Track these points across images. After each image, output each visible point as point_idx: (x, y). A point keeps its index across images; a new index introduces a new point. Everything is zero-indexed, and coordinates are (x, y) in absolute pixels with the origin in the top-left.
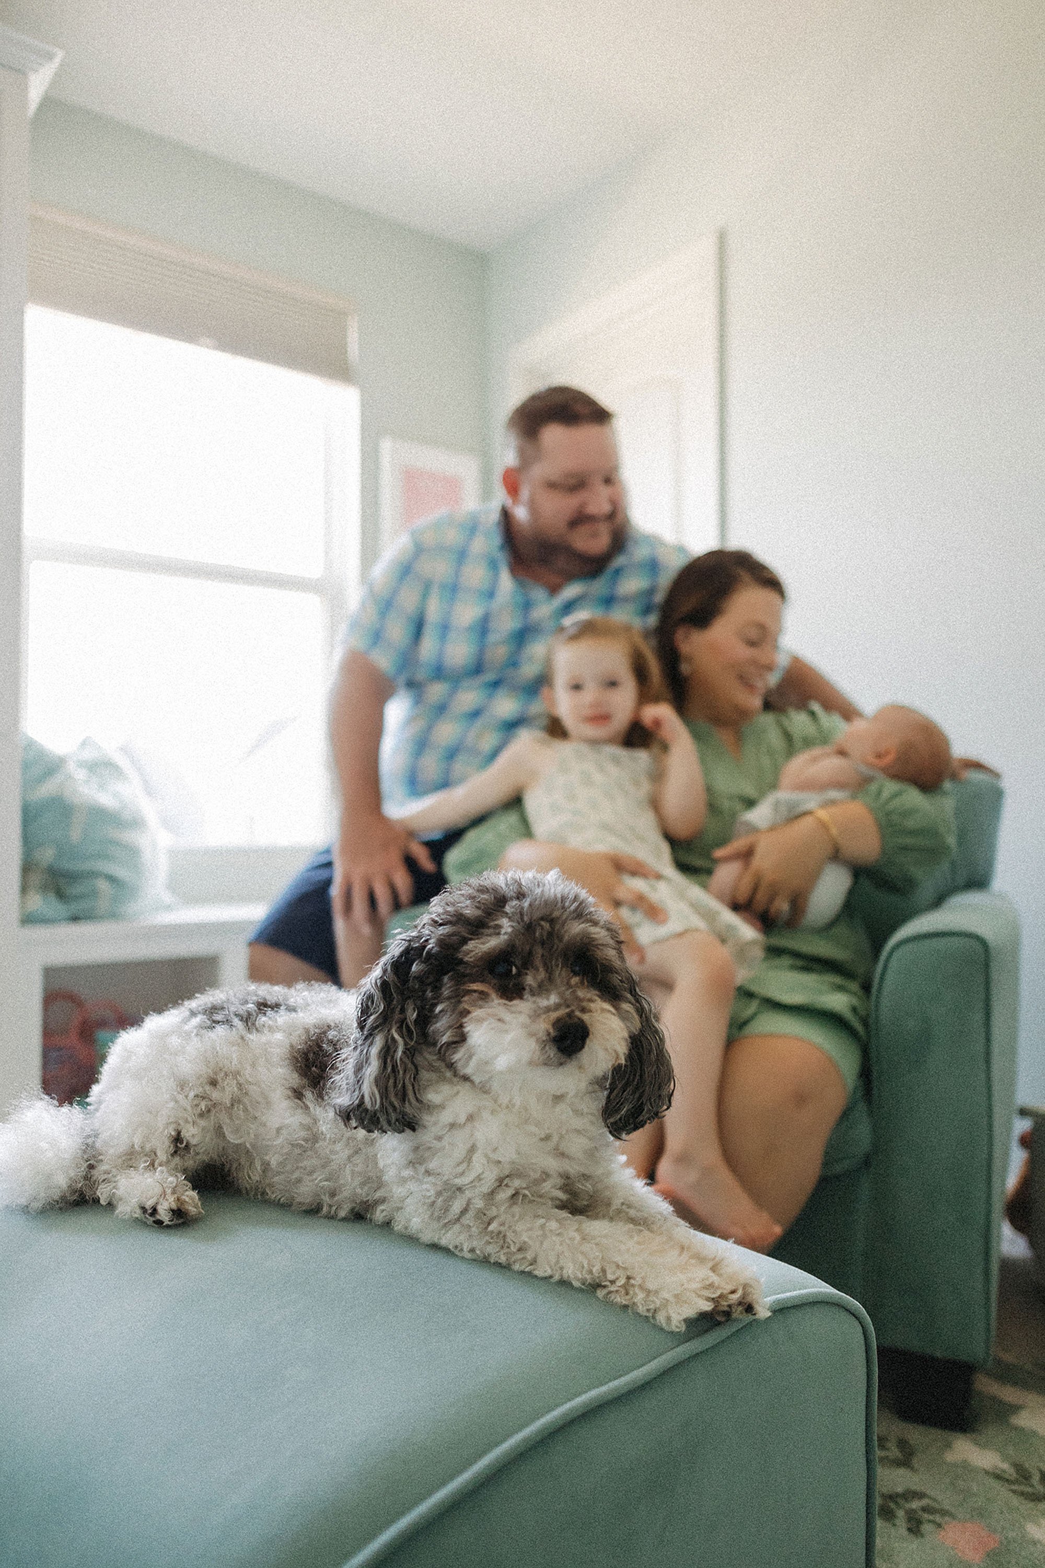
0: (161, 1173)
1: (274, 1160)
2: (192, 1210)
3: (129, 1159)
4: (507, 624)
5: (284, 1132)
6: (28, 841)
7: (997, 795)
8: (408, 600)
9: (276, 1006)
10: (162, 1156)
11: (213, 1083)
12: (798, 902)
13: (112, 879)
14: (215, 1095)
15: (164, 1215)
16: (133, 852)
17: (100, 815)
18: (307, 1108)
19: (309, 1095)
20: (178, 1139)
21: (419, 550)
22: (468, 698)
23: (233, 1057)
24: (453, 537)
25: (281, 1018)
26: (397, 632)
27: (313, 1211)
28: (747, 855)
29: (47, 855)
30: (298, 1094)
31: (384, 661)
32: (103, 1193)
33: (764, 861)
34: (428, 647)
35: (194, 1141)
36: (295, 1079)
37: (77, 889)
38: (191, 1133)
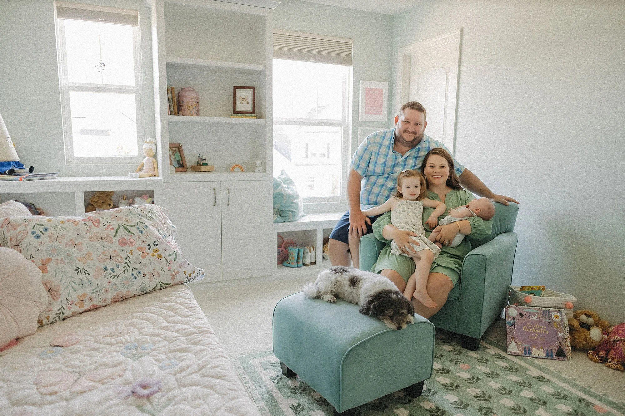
0: (330, 295)
1: (345, 295)
2: (336, 301)
3: (325, 293)
4: (391, 162)
5: (347, 291)
6: (275, 203)
7: (517, 209)
8: (366, 157)
9: (346, 271)
10: (329, 293)
11: (337, 282)
12: (450, 242)
13: (292, 212)
14: (337, 284)
15: (332, 301)
16: (297, 204)
17: (289, 195)
18: (351, 288)
19: (352, 287)
20: (332, 290)
21: (369, 143)
22: (381, 181)
23: (339, 279)
24: (379, 140)
25: (347, 273)
26: (363, 165)
27: (351, 302)
28: (439, 231)
29: (278, 206)
30: (350, 286)
31: (360, 172)
32: (321, 297)
33: (443, 232)
34: (371, 167)
35: (334, 291)
36: (349, 283)
37: (283, 215)
38: (334, 290)
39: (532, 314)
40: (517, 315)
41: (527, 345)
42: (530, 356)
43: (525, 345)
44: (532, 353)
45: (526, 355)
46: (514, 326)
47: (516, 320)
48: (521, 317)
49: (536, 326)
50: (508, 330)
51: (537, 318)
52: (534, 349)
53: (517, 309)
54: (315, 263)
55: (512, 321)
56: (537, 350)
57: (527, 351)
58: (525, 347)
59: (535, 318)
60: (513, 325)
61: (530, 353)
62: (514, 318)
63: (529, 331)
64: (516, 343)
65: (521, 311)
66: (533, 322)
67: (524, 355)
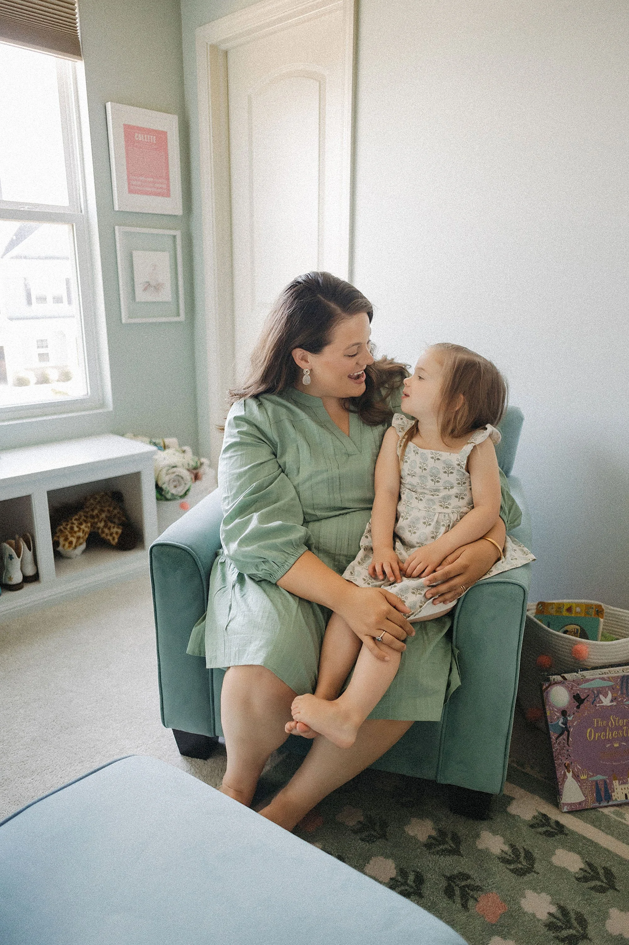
39: (599, 692)
40: (570, 703)
41: (599, 777)
42: (610, 803)
43: (595, 778)
44: (613, 794)
45: (601, 805)
46: (566, 733)
47: (569, 716)
48: (578, 707)
49: (612, 724)
50: (556, 747)
51: (612, 701)
52: (616, 783)
53: (567, 687)
54: (35, 578)
55: (561, 720)
56: (622, 784)
57: (603, 794)
58: (596, 782)
59: (606, 701)
60: (565, 730)
61: (609, 797)
62: (564, 713)
63: (599, 737)
64: (576, 777)
65: (577, 690)
66: (605, 713)
67: (597, 804)
